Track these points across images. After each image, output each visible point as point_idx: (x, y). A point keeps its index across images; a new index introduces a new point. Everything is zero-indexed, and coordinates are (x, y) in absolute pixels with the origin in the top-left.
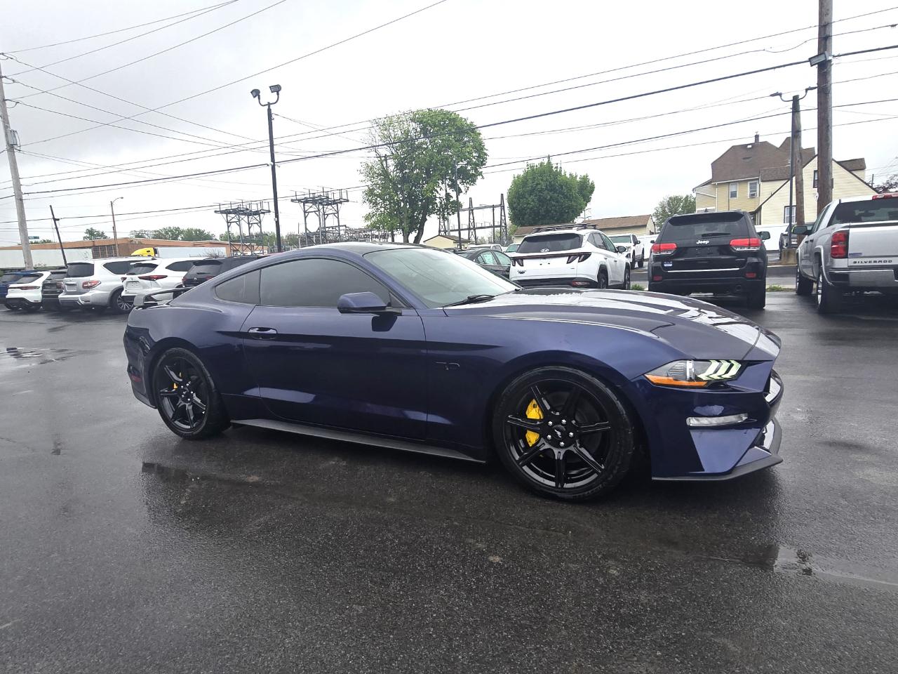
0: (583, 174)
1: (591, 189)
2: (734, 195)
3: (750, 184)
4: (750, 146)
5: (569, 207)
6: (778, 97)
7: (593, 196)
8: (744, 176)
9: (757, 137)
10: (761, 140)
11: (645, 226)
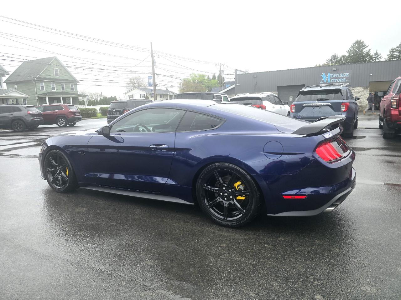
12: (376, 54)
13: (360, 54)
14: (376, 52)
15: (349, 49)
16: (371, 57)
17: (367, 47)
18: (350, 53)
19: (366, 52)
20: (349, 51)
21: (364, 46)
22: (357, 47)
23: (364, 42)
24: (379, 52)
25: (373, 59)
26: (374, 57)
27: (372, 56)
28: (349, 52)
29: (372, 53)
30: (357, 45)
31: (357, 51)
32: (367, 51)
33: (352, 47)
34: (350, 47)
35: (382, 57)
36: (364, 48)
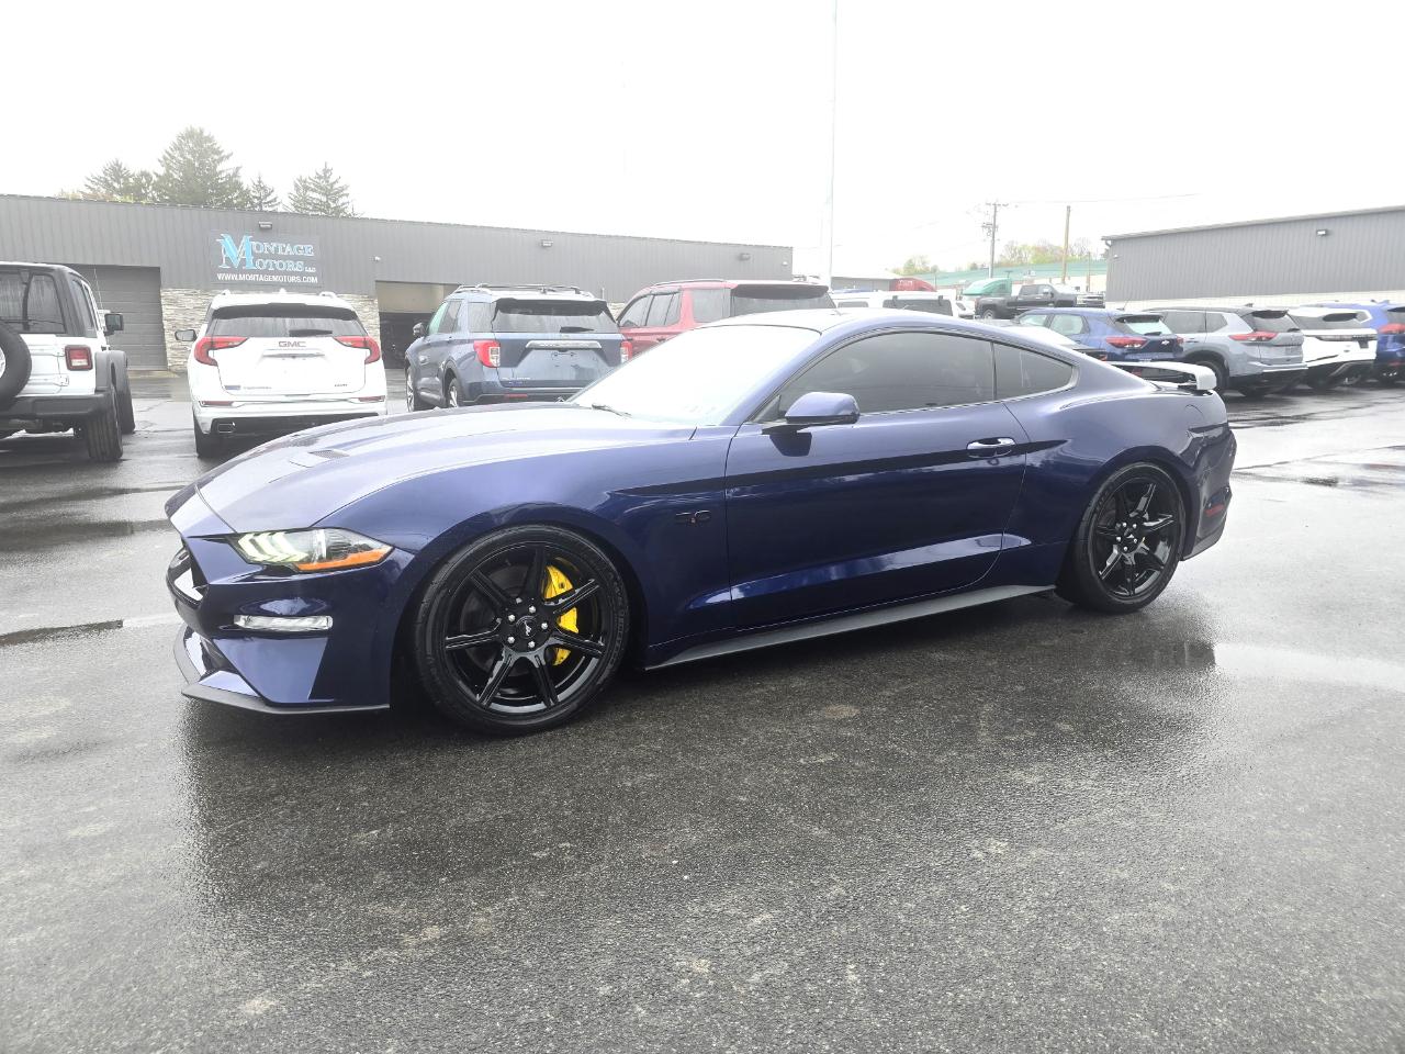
12: (260, 186)
13: (209, 177)
14: (260, 182)
15: (167, 152)
16: (245, 194)
17: (228, 157)
18: (169, 167)
19: (224, 175)
20: (165, 158)
21: (218, 152)
22: (192, 152)
23: (216, 138)
24: (267, 182)
25: (252, 203)
26: (254, 197)
27: (248, 191)
28: (166, 161)
29: (247, 181)
30: (191, 145)
31: (196, 164)
32: (231, 172)
33: (177, 148)
34: (168, 146)
35: (278, 200)
36: (221, 160)
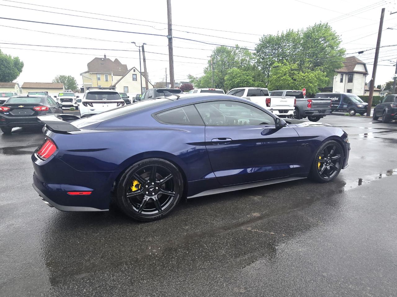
0: (16, 56)
1: (22, 65)
2: (99, 79)
3: (105, 75)
4: (103, 59)
5: (9, 73)
6: (134, 44)
7: (23, 69)
8: (102, 71)
9: (105, 56)
10: (107, 57)
11: (62, 88)
